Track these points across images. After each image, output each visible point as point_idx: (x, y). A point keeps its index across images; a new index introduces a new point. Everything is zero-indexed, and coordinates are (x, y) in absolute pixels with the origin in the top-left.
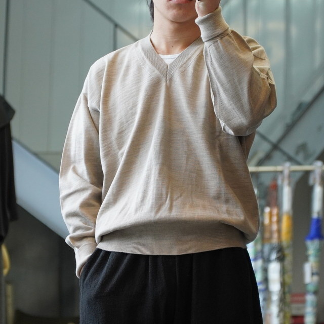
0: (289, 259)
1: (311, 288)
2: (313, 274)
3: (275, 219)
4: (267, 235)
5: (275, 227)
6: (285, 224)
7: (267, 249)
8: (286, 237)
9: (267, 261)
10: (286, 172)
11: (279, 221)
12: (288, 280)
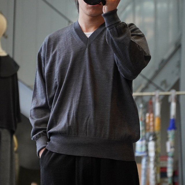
0: (159, 140)
1: (170, 154)
2: (171, 147)
3: (151, 119)
4: (147, 128)
5: (151, 124)
6: (157, 122)
7: (148, 134)
8: (157, 129)
9: (148, 141)
10: (157, 95)
11: (154, 121)
12: (159, 150)
